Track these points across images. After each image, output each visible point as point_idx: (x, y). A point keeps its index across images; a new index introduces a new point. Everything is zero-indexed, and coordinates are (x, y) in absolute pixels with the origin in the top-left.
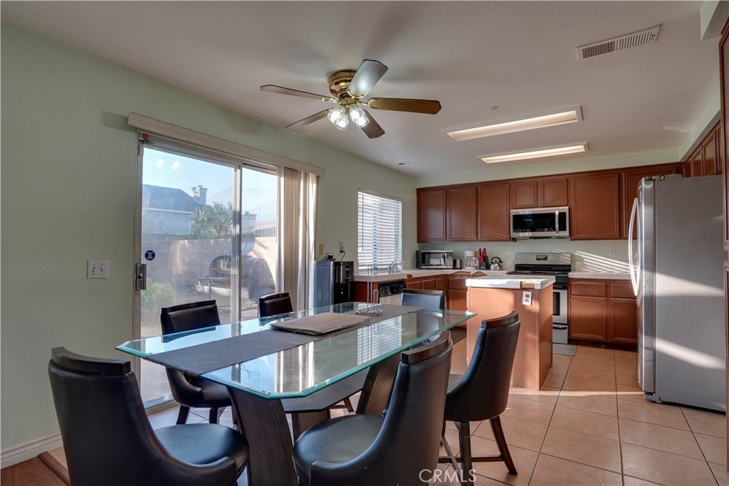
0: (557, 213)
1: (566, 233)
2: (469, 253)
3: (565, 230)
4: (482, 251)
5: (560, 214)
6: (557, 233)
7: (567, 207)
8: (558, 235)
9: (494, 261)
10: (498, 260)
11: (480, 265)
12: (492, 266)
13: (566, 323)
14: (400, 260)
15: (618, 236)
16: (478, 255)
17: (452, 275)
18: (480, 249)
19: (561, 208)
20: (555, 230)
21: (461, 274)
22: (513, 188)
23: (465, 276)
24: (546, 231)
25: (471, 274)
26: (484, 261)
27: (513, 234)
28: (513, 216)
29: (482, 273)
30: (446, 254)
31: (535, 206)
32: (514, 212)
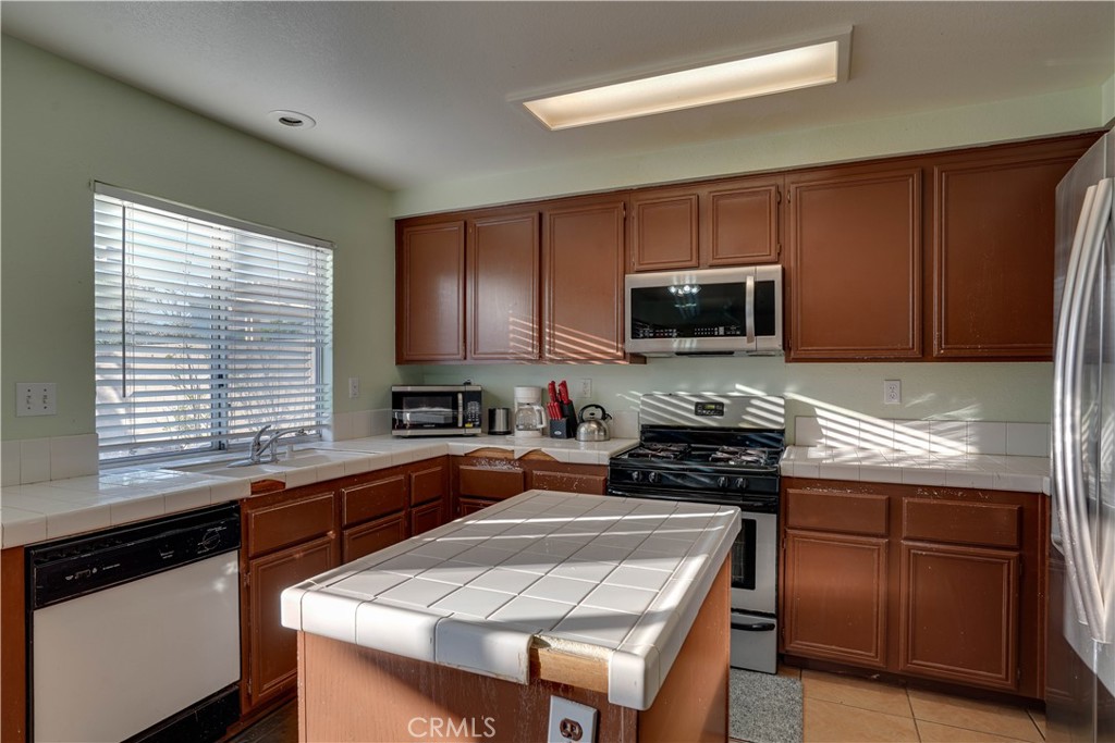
0: (750, 284)
1: (775, 342)
2: (522, 395)
3: (771, 332)
4: (557, 388)
5: (758, 285)
6: (750, 341)
7: (779, 267)
8: (752, 346)
9: (586, 414)
10: (599, 414)
11: (553, 426)
12: (583, 429)
13: (773, 611)
14: (327, 416)
15: (916, 352)
16: (549, 399)
17: (469, 457)
18: (553, 384)
19: (758, 268)
20: (743, 333)
21: (490, 454)
22: (634, 213)
23: (502, 460)
24: (718, 336)
25: (516, 457)
26: (562, 416)
27: (631, 344)
28: (633, 291)
29: (544, 454)
30: (460, 396)
31: (693, 263)
32: (635, 281)
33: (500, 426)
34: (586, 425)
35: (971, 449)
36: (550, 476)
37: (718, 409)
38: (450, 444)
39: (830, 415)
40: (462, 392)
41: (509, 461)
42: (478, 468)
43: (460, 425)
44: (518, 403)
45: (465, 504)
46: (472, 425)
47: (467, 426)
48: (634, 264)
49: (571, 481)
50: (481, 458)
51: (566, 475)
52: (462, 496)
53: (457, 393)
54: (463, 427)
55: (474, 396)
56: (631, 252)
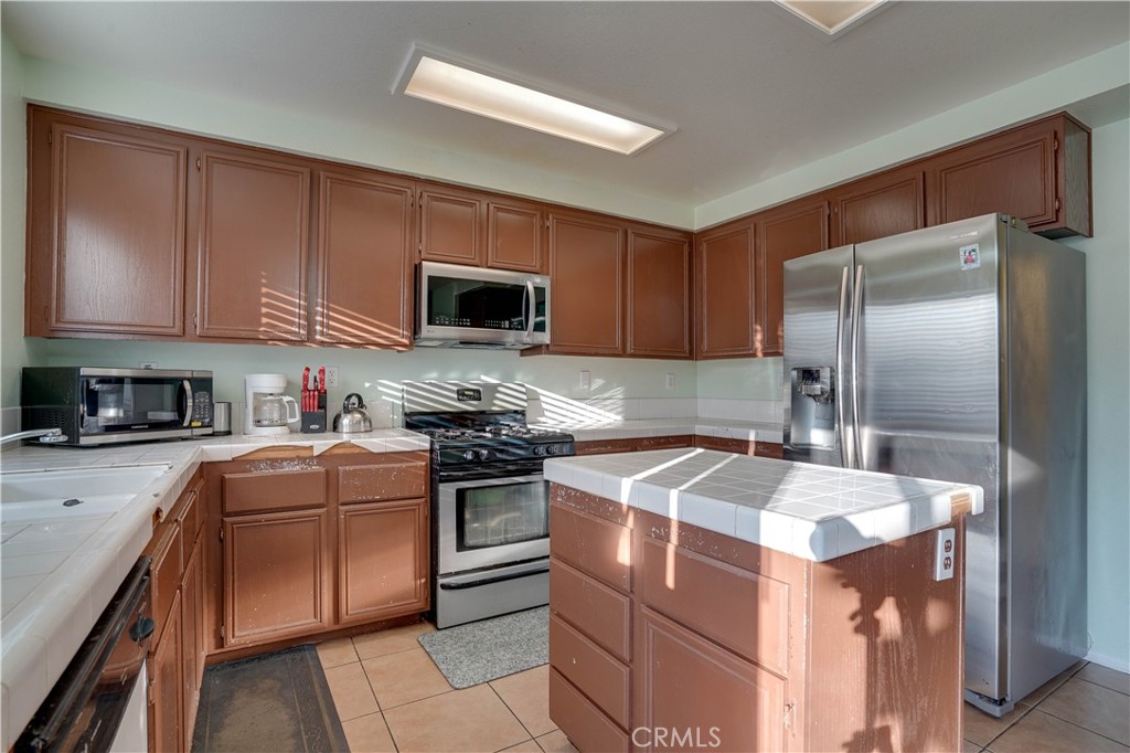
0: (531, 288)
1: (545, 338)
2: (264, 384)
5: (536, 289)
6: (529, 335)
7: (548, 277)
8: (530, 339)
18: (308, 371)
21: (274, 454)
22: (423, 203)
23: (292, 460)
24: (505, 328)
25: (316, 453)
26: (319, 407)
27: (427, 330)
28: (430, 278)
29: (354, 446)
30: (187, 385)
31: (476, 261)
32: (430, 268)
33: (220, 425)
34: (349, 416)
35: (619, 418)
36: (362, 470)
37: (477, 395)
38: (204, 447)
39: (548, 398)
40: (189, 380)
41: (302, 460)
42: (255, 474)
43: (186, 424)
44: (256, 394)
45: (232, 524)
46: (200, 424)
47: (194, 424)
48: (420, 252)
49: (389, 471)
50: (259, 461)
51: (382, 466)
52: (228, 515)
53: (182, 379)
54: (190, 427)
55: (204, 384)
56: (417, 240)
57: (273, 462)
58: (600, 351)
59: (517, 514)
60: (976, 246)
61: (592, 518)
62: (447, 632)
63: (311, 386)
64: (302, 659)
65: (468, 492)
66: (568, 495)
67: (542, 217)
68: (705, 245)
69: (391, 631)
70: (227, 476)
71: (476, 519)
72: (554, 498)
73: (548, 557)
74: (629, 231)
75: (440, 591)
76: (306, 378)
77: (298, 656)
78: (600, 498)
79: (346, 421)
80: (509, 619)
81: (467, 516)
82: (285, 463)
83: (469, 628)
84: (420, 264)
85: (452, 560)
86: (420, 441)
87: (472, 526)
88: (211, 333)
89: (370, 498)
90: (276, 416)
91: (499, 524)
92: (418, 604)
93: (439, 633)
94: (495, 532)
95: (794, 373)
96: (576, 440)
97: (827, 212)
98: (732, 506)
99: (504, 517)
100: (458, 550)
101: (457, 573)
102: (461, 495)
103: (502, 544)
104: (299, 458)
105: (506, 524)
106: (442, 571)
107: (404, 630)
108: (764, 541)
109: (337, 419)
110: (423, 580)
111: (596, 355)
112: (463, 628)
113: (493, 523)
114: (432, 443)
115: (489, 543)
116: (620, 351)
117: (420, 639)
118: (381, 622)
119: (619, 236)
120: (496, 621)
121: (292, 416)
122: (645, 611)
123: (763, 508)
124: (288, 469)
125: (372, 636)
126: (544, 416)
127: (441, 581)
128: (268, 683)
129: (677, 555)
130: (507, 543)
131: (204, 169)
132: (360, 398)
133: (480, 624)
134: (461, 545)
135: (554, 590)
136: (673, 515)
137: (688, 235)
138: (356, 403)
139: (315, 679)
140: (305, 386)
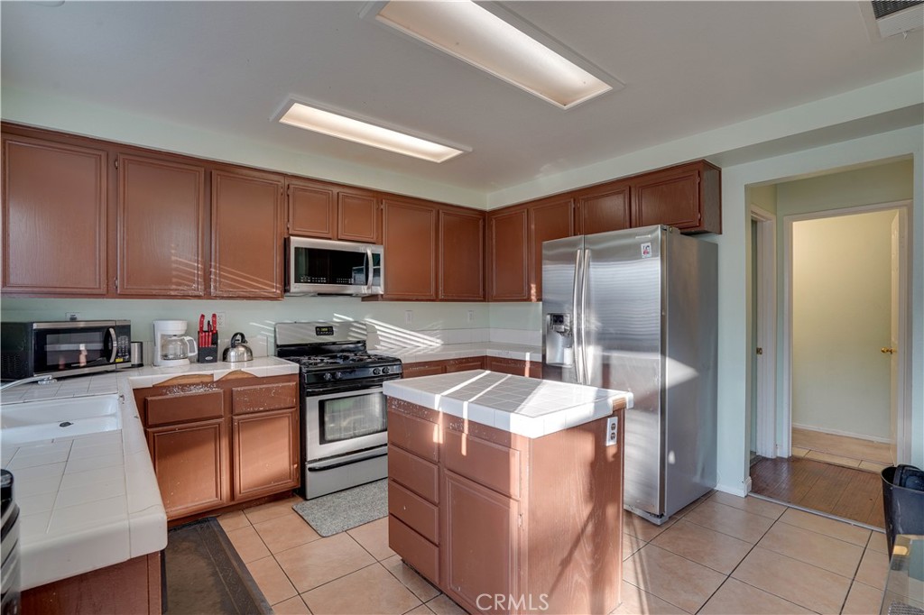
0: (370, 254)
2: (171, 328)
5: (373, 255)
6: (368, 288)
8: (369, 291)
17: (158, 389)
18: (203, 317)
20: (366, 284)
23: (198, 384)
25: (216, 379)
26: (212, 344)
27: (295, 287)
28: (296, 249)
29: (243, 373)
30: (112, 331)
31: (329, 236)
32: (296, 242)
36: (250, 390)
37: (330, 331)
38: (131, 378)
40: (113, 327)
41: (205, 384)
42: (170, 396)
43: (112, 361)
44: (163, 336)
45: (154, 433)
46: (122, 360)
47: (117, 360)
48: (288, 229)
49: (269, 390)
50: (173, 386)
51: (264, 386)
52: (151, 427)
53: (108, 328)
54: (114, 363)
55: (124, 330)
56: (286, 220)
57: (183, 387)
58: (420, 298)
59: (362, 416)
60: (649, 244)
61: (414, 418)
62: (313, 501)
63: (205, 328)
64: (208, 527)
65: (327, 403)
66: (399, 404)
67: (378, 203)
68: (494, 221)
69: (272, 504)
70: (149, 399)
71: (333, 420)
72: (390, 407)
73: (386, 445)
74: (441, 212)
75: (308, 473)
76: (201, 323)
77: (205, 525)
78: (420, 406)
79: (232, 354)
80: (357, 490)
81: (326, 419)
82: (192, 387)
83: (329, 497)
84: (289, 238)
85: (315, 451)
86: (290, 367)
87: (329, 426)
88: (128, 292)
89: (256, 409)
90: (179, 352)
91: (349, 423)
92: (291, 483)
93: (308, 502)
94: (346, 429)
95: (548, 317)
96: (403, 362)
97: (573, 206)
98: (492, 410)
99: (353, 418)
100: (320, 444)
101: (320, 460)
102: (322, 405)
103: (352, 438)
104: (203, 383)
105: (354, 423)
106: (309, 459)
107: (281, 502)
108: (513, 430)
109: (226, 352)
110: (296, 466)
111: (417, 300)
112: (325, 498)
113: (344, 424)
114: (300, 369)
115: (343, 437)
116: (434, 297)
117: (294, 507)
118: (264, 497)
119: (434, 214)
120: (348, 492)
121: (192, 351)
122: (446, 472)
123: (513, 412)
124: (195, 391)
125: (258, 508)
126: (379, 344)
127: (309, 466)
128: (185, 545)
129: (467, 439)
130: (355, 436)
131: (121, 169)
132: (242, 336)
133: (338, 495)
134: (323, 440)
135: (391, 467)
136: (465, 416)
137: (482, 213)
138: (239, 339)
139: (221, 539)
140: (201, 328)
